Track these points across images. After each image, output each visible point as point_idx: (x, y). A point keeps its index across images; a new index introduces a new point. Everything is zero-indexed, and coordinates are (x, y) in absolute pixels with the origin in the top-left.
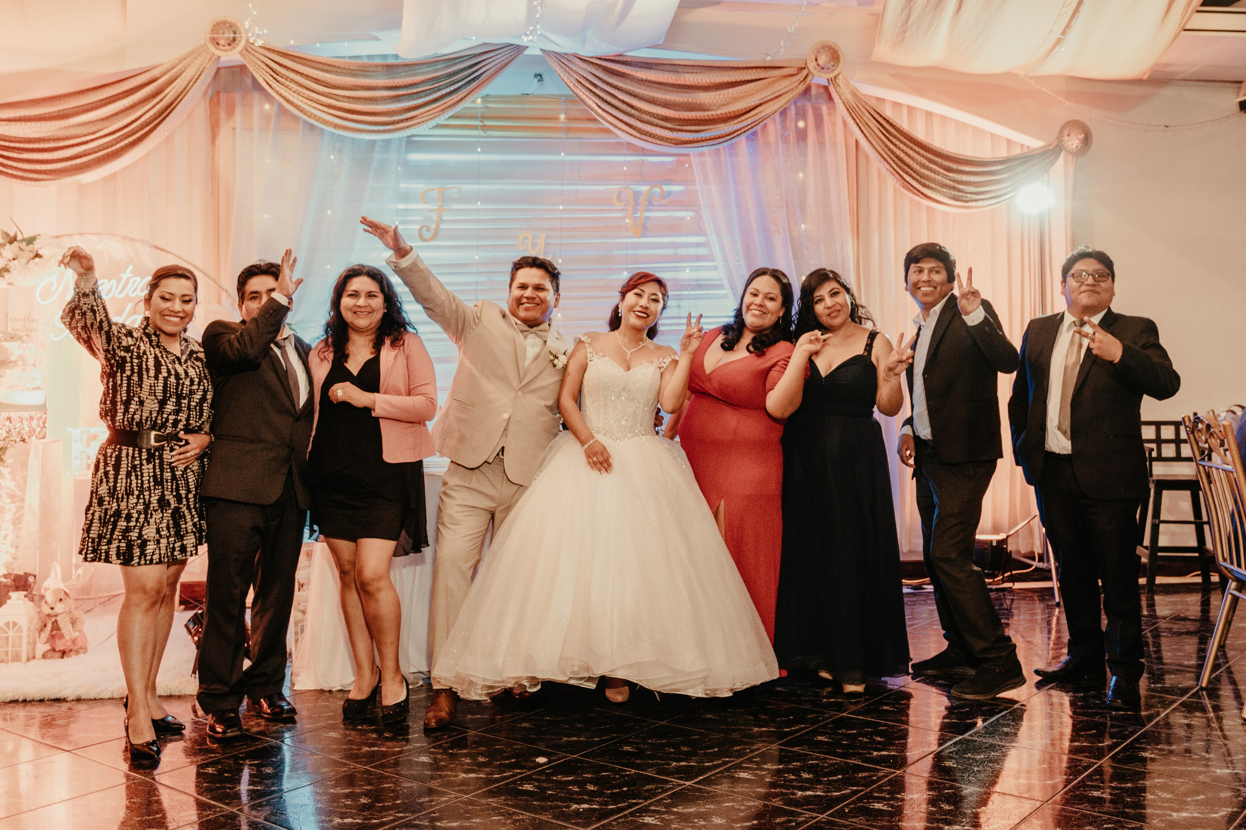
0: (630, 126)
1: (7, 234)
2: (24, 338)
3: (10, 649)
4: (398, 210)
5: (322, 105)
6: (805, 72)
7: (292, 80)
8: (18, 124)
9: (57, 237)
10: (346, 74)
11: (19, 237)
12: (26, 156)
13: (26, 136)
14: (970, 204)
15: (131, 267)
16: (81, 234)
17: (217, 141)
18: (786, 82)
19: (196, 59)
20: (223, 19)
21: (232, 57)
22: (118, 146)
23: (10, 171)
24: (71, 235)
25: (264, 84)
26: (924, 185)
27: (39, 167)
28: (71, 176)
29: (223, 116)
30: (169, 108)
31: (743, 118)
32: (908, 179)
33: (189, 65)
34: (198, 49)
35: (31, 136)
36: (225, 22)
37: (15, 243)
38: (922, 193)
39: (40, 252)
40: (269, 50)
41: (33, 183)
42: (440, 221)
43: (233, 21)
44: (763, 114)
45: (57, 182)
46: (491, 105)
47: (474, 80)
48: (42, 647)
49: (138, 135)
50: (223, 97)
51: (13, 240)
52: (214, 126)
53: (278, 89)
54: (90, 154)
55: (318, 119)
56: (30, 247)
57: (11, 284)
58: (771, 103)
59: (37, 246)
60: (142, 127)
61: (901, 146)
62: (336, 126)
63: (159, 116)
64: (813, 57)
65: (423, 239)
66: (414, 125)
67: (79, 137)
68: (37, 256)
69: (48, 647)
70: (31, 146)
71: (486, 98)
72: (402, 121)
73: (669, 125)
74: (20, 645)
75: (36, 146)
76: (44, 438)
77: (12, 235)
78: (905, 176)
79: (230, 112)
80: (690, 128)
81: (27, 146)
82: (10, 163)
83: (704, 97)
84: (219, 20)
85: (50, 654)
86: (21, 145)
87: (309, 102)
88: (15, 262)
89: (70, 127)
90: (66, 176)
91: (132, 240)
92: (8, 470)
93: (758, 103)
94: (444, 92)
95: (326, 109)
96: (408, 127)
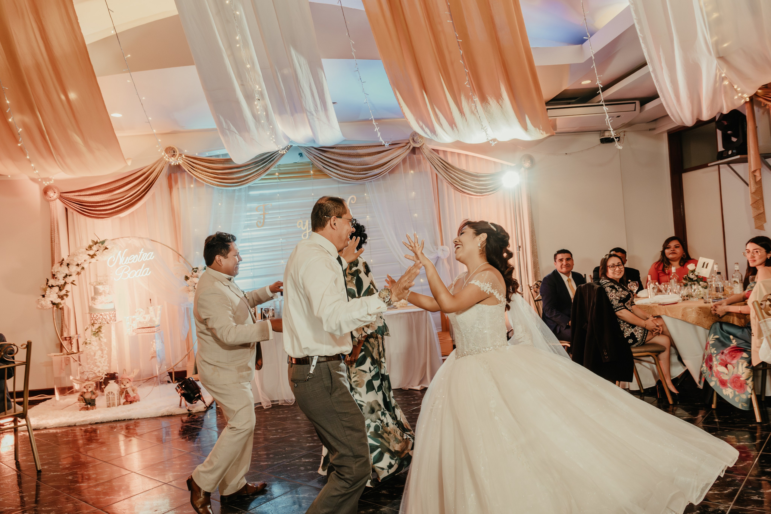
0: (338, 174)
1: (94, 241)
2: (104, 283)
3: (111, 402)
4: (247, 216)
5: (212, 177)
6: (409, 145)
7: (198, 169)
8: (93, 196)
9: (113, 240)
10: (220, 163)
11: (99, 241)
12: (97, 209)
13: (97, 201)
14: (483, 194)
15: (143, 249)
16: (122, 238)
17: (172, 194)
18: (401, 150)
19: (160, 163)
20: (169, 146)
21: (173, 161)
22: (133, 201)
23: (92, 215)
24: (118, 238)
25: (187, 171)
26: (463, 188)
27: (103, 213)
28: (116, 215)
29: (173, 183)
30: (152, 184)
31: (384, 166)
32: (456, 186)
33: (157, 166)
34: (160, 159)
35: (99, 200)
36: (170, 147)
37: (97, 244)
38: (463, 191)
39: (107, 247)
40: (188, 157)
41: (102, 219)
42: (264, 218)
43: (173, 146)
44: (393, 164)
45: (111, 218)
46: (281, 169)
47: (272, 161)
48: (123, 400)
49: (140, 196)
50: (173, 175)
51: (96, 243)
52: (170, 187)
53: (193, 172)
54: (122, 205)
55: (211, 183)
56: (103, 245)
57: (97, 260)
58: (395, 159)
59: (106, 244)
60: (142, 192)
61: (452, 172)
62: (218, 185)
63: (148, 187)
64: (412, 138)
65: (258, 226)
66: (249, 182)
67: (118, 199)
68: (106, 248)
69: (125, 400)
70: (99, 204)
71: (279, 166)
72: (244, 181)
73: (354, 172)
74: (114, 400)
75: (102, 204)
76: (115, 321)
77: (96, 241)
78: (454, 185)
79: (176, 182)
80: (362, 173)
81: (98, 204)
82: (92, 212)
83: (367, 159)
84: (167, 147)
85: (126, 403)
86: (96, 205)
87: (206, 177)
88: (98, 252)
89: (113, 195)
90: (114, 215)
91: (142, 238)
92: (103, 334)
93: (390, 159)
94: (260, 167)
95: (213, 179)
96: (247, 183)
